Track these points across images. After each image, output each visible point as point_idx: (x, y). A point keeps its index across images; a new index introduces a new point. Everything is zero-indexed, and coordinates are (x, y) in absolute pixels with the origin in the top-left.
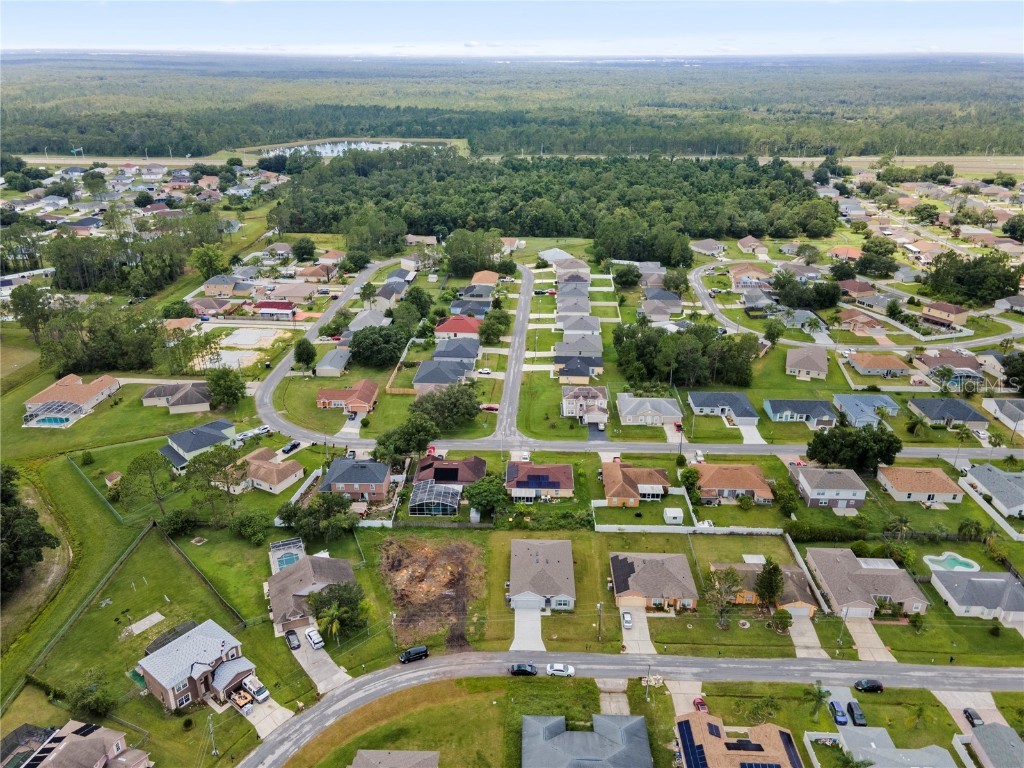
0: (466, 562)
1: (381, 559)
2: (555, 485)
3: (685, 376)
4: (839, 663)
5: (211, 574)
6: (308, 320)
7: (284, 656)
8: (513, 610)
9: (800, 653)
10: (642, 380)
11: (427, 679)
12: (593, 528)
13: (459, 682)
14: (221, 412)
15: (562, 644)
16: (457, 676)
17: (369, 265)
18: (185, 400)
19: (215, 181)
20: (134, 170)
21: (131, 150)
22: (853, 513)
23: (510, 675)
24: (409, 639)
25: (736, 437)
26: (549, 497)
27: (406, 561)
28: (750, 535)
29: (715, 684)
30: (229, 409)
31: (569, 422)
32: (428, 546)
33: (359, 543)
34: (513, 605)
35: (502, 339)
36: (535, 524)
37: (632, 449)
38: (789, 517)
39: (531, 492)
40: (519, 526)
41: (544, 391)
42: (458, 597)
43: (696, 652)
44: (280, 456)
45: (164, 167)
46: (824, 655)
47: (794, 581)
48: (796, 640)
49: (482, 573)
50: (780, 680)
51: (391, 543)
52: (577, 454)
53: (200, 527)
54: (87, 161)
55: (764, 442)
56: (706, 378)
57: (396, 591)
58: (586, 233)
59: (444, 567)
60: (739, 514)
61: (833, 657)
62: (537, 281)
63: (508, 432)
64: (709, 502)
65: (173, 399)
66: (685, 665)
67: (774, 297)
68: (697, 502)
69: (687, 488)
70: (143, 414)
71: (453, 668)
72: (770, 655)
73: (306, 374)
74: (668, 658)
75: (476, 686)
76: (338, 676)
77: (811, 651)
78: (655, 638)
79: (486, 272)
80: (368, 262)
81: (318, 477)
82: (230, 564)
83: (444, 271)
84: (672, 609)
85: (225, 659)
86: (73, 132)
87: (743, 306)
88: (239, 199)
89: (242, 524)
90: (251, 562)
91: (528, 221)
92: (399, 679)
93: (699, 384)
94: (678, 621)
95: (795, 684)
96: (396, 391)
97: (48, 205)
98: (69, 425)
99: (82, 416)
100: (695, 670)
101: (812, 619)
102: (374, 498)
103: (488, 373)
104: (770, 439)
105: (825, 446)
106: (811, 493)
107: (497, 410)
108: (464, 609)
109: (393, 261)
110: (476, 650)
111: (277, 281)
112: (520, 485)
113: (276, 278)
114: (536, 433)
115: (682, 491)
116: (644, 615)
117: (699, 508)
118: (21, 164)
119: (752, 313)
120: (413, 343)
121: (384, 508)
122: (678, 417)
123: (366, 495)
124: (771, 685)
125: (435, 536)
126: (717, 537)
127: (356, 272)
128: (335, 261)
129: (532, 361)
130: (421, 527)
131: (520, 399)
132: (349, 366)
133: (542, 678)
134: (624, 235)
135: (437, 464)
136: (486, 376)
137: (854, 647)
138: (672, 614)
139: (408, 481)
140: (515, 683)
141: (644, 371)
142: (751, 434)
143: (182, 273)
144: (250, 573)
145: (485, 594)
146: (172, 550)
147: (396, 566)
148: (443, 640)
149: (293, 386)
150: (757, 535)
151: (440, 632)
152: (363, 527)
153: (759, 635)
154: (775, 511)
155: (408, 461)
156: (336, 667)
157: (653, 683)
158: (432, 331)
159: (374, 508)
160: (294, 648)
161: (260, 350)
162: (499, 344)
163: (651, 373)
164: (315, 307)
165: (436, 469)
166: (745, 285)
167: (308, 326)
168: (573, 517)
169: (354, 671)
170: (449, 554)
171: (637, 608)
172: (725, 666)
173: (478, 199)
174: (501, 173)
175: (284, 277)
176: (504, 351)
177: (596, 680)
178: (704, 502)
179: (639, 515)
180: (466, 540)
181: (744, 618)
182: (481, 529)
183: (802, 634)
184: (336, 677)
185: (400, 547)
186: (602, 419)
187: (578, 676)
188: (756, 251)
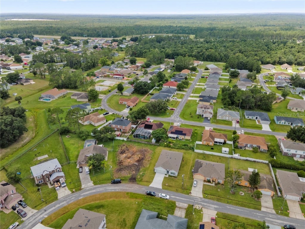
0: (145, 155)
1: (119, 150)
2: (185, 135)
3: (245, 105)
4: (279, 216)
5: (67, 146)
6: (127, 80)
7: (77, 174)
8: (155, 173)
9: (263, 209)
10: (229, 105)
11: (117, 190)
12: (194, 150)
13: (128, 193)
14: (91, 102)
15: (169, 187)
16: (128, 191)
17: (151, 67)
18: (82, 98)
19: (117, 43)
20: (97, 40)
21: (99, 36)
22: (302, 160)
23: (146, 194)
24: (117, 176)
25: (260, 128)
26: (181, 138)
27: (127, 152)
28: (255, 162)
29: (223, 213)
30: (94, 101)
31: (197, 116)
32: (136, 147)
33: (113, 144)
34: (155, 171)
35: (184, 89)
36: (174, 146)
37: (218, 127)
38: (273, 157)
39: (175, 136)
40: (168, 146)
41: (193, 106)
42: (139, 165)
43: (218, 200)
44: (102, 116)
45: (105, 40)
46: (274, 212)
47: (267, 181)
48: (263, 204)
49: (149, 159)
50: (251, 218)
51: (124, 145)
52: (197, 126)
53: (70, 132)
54: (86, 38)
55: (271, 130)
56: (253, 107)
57: (119, 160)
58: (225, 61)
59: (138, 155)
60: (252, 154)
61: (277, 213)
62: (203, 74)
63: (176, 117)
64: (241, 148)
65: (79, 97)
66: (213, 204)
67: (290, 83)
68: (236, 147)
69: (234, 142)
70: (70, 100)
71: (128, 188)
72: (249, 207)
73: (120, 94)
74: (207, 200)
75: (133, 196)
76: (90, 183)
77: (268, 209)
78: (204, 192)
79: (186, 69)
80: (151, 65)
81: (110, 123)
82: (73, 144)
83: (173, 69)
84: (214, 183)
85: (55, 171)
86: (86, 31)
87: (276, 86)
88: (121, 48)
89: (80, 133)
90: (80, 145)
91: (206, 56)
92: (108, 189)
93: (250, 108)
94: (215, 187)
95: (257, 221)
96: (144, 101)
97: (72, 48)
98: (50, 101)
99: (54, 99)
100: (216, 206)
101: (272, 197)
102: (124, 131)
103: (176, 99)
104: (274, 130)
105: (294, 134)
106: (285, 150)
107: (174, 110)
108: (139, 170)
109: (159, 66)
110: (138, 184)
111: (123, 69)
112: (172, 133)
113: (122, 68)
114: (185, 118)
115: (231, 143)
116: (202, 183)
117: (236, 149)
118: (70, 38)
119: (279, 88)
120: (156, 88)
121: (126, 135)
122: (238, 118)
123: (122, 130)
124: (246, 219)
125: (139, 145)
126: (241, 160)
127: (147, 68)
128: (141, 65)
129: (193, 97)
130: (135, 142)
131: (184, 107)
132: (133, 93)
133: (156, 198)
134: (237, 61)
135: (146, 123)
136: (175, 100)
137: (288, 211)
138: (213, 185)
139: (137, 127)
140: (147, 197)
141: (230, 102)
142: (266, 127)
143: (98, 66)
144: (78, 148)
145: (148, 166)
146: (60, 138)
147: (123, 152)
148: (128, 179)
149: (115, 97)
150: (257, 162)
151: (128, 176)
152: (117, 139)
153: (247, 199)
154: (268, 155)
155: (140, 122)
156: (90, 181)
157: (197, 208)
158: (162, 85)
159: (123, 134)
160: (80, 172)
161: (110, 86)
162: (183, 91)
163: (233, 103)
164: (130, 77)
165: (146, 125)
166: (279, 79)
167: (126, 82)
168: (188, 146)
169: (95, 183)
170: (141, 151)
171: (200, 180)
172: (229, 207)
173: (192, 50)
174: (202, 43)
175: (125, 68)
176: (184, 93)
177: (176, 202)
178: (239, 147)
179: (212, 149)
180: (149, 148)
181: (242, 191)
182: (154, 145)
183: (266, 202)
184: (89, 184)
185: (127, 147)
186: (210, 116)
187: (170, 200)
188: (287, 69)
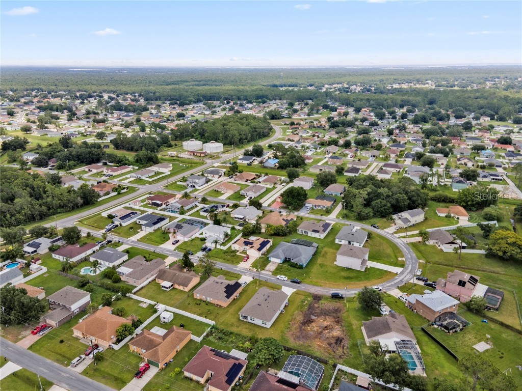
0: (299, 330)
23: (301, 283)
27: (333, 341)
42: (310, 314)
108: (309, 308)
110: (310, 293)
147: (339, 341)
170: (307, 337)
